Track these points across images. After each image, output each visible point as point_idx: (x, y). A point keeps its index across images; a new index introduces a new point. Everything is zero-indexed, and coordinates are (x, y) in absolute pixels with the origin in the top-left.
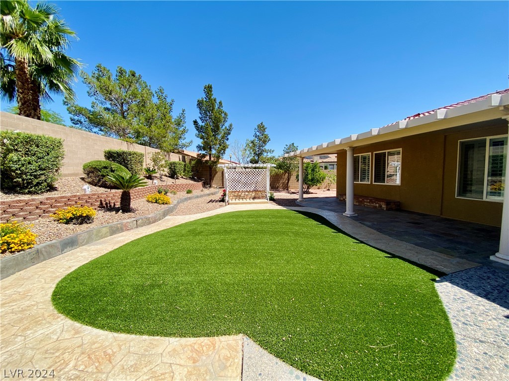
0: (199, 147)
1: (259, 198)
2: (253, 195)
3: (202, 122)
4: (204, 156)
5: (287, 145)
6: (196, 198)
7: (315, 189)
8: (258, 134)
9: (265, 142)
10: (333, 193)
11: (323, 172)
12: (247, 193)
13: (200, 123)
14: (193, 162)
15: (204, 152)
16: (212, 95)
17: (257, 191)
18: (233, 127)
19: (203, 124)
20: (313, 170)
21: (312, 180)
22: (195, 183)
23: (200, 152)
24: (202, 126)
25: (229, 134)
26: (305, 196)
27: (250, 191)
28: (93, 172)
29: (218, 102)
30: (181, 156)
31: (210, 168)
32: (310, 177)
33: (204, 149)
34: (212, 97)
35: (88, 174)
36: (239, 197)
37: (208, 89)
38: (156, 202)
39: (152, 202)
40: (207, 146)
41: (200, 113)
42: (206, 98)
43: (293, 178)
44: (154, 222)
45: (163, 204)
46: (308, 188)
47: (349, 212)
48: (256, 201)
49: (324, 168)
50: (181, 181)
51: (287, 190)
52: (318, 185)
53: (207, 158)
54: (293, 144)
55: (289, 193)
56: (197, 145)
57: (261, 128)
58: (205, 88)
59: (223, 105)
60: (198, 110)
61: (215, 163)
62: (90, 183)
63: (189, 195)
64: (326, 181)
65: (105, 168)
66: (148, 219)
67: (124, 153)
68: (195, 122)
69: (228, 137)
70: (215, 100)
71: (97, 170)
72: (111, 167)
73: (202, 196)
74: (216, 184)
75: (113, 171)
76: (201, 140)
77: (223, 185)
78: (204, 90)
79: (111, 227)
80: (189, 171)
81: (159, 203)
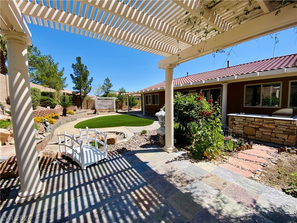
0: (74, 88)
1: (111, 112)
2: (108, 110)
4: (77, 93)
5: (120, 89)
6: (79, 113)
7: (133, 108)
8: (106, 83)
9: (110, 87)
10: (140, 110)
11: (137, 101)
12: (105, 110)
14: (71, 96)
15: (77, 91)
16: (81, 62)
17: (110, 109)
18: (93, 78)
19: (76, 76)
20: (132, 100)
21: (132, 104)
22: (74, 106)
23: (75, 90)
24: (76, 78)
25: (92, 82)
26: (130, 111)
27: (107, 109)
29: (85, 66)
31: (80, 99)
32: (131, 103)
33: (77, 88)
36: (102, 112)
37: (79, 59)
38: (70, 114)
40: (79, 88)
41: (74, 71)
42: (77, 63)
43: (124, 103)
45: (72, 114)
46: (131, 108)
47: (144, 114)
48: (110, 113)
49: (137, 99)
51: (122, 109)
52: (135, 106)
53: (79, 94)
54: (123, 88)
55: (122, 110)
56: (73, 87)
57: (107, 80)
58: (77, 58)
59: (87, 67)
60: (73, 69)
61: (85, 96)
63: (76, 112)
64: (138, 105)
65: (47, 99)
68: (71, 75)
70: (83, 65)
71: (45, 101)
72: (50, 100)
73: (81, 112)
74: (84, 107)
75: (51, 101)
76: (75, 84)
77: (87, 108)
78: (76, 59)
79: (66, 120)
80: (70, 101)
81: (71, 114)
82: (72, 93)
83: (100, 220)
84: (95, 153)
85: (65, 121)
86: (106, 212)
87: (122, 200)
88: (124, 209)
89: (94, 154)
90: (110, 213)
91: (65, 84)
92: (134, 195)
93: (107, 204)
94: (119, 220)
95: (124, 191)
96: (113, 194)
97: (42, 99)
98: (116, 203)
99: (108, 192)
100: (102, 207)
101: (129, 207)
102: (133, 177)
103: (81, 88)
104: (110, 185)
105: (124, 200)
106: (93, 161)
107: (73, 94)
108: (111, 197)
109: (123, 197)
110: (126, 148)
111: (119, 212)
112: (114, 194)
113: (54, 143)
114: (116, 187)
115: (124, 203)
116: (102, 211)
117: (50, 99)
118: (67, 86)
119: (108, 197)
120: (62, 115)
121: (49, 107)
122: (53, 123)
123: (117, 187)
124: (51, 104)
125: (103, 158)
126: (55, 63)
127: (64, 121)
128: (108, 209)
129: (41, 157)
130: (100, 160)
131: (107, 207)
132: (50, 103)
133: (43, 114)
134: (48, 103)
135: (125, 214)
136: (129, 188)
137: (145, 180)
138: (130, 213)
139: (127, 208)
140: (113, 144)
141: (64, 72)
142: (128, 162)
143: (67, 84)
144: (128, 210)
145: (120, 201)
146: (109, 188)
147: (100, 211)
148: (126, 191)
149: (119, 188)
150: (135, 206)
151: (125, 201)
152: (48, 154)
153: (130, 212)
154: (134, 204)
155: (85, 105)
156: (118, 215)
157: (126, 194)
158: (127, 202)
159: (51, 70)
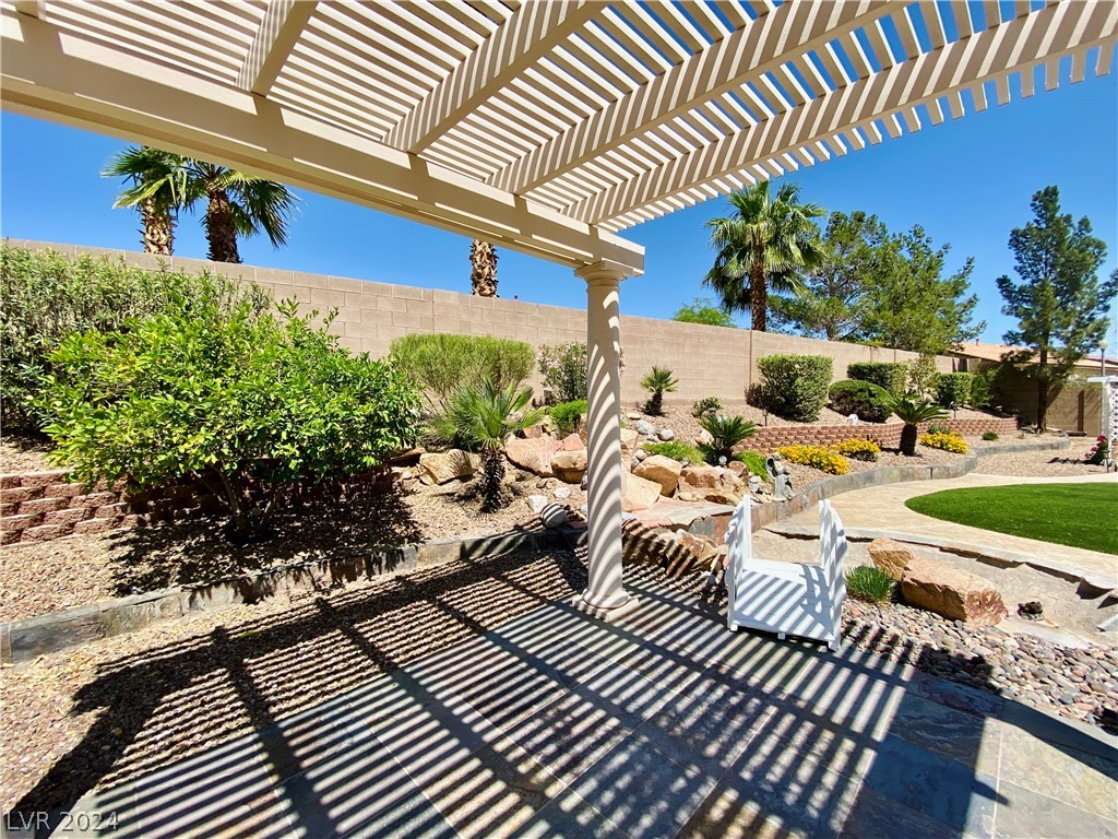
0: (1011, 338)
3: (1024, 278)
4: (1025, 356)
6: (1009, 450)
13: (1017, 281)
14: (992, 373)
15: (1023, 347)
16: (1056, 209)
19: (1027, 281)
22: (997, 419)
23: (1014, 348)
24: (1022, 290)
28: (845, 397)
29: (1075, 221)
30: (957, 360)
31: (1043, 384)
33: (1027, 338)
34: (1058, 215)
35: (838, 400)
37: (1046, 199)
38: (941, 448)
39: (934, 447)
40: (1036, 332)
41: (1019, 258)
42: (1036, 221)
44: (954, 476)
45: (954, 451)
50: (964, 414)
53: (1036, 360)
56: (1006, 333)
58: (1035, 199)
59: (1092, 225)
60: (1012, 252)
61: (1062, 370)
62: (840, 412)
63: (992, 444)
65: (861, 390)
66: (948, 469)
67: (881, 366)
68: (1003, 283)
69: (1108, 303)
70: (1068, 219)
71: (852, 394)
72: (869, 390)
73: (1024, 449)
74: (1057, 424)
75: (873, 396)
76: (1019, 320)
77: (1081, 427)
78: (1033, 205)
79: (902, 471)
80: (981, 393)
81: (947, 450)
82: (999, 359)
83: (593, 744)
84: (805, 602)
85: (896, 473)
86: (621, 748)
87: (679, 771)
88: (648, 791)
89: (799, 603)
90: (621, 758)
91: (972, 324)
92: (723, 804)
93: (645, 739)
94: (607, 789)
95: (724, 764)
96: (690, 736)
97: (844, 391)
98: (664, 759)
99: (689, 722)
100: (630, 733)
101: (663, 805)
102: (820, 770)
103: (1046, 335)
104: (721, 714)
105: (685, 776)
106: (771, 622)
107: (1007, 364)
108: (674, 738)
109: (692, 772)
110: (991, 668)
111: (634, 779)
112: (690, 741)
113: (780, 531)
114: (721, 733)
115: (673, 780)
116: (619, 738)
117: (871, 388)
118: (981, 330)
119: (672, 729)
120: (898, 447)
121: (853, 417)
122: (835, 470)
123: (724, 738)
124: (871, 406)
125: (814, 635)
126: (935, 249)
127: (891, 473)
128: (632, 748)
129: (676, 544)
130: (798, 632)
131: (638, 743)
132: (868, 402)
133: (829, 438)
134: (860, 403)
135: (632, 799)
136: (746, 775)
137: (846, 825)
138: (642, 814)
139: (656, 797)
140: (953, 620)
141: (970, 279)
142: (896, 718)
143: (983, 325)
144: (652, 804)
145: (675, 767)
146: (705, 717)
147: (619, 734)
148: (724, 769)
149: (723, 744)
150: (675, 823)
151: (681, 783)
152: (692, 544)
153: (649, 813)
154: (683, 817)
155: (1066, 415)
156: (621, 784)
157: (713, 776)
158: (682, 790)
159: (910, 283)
